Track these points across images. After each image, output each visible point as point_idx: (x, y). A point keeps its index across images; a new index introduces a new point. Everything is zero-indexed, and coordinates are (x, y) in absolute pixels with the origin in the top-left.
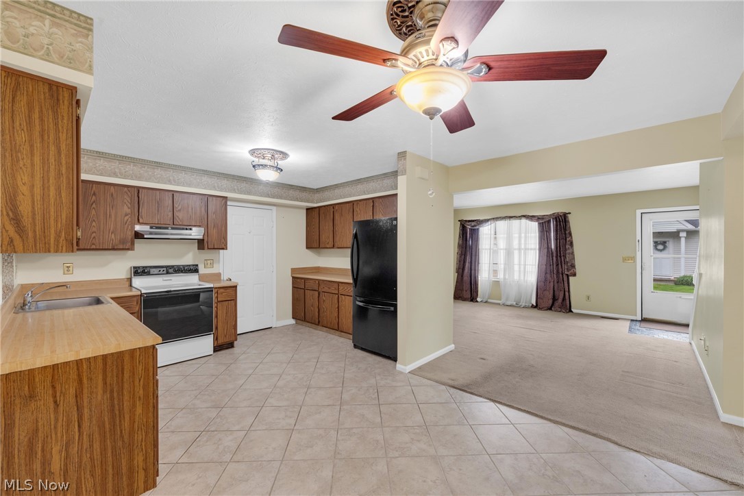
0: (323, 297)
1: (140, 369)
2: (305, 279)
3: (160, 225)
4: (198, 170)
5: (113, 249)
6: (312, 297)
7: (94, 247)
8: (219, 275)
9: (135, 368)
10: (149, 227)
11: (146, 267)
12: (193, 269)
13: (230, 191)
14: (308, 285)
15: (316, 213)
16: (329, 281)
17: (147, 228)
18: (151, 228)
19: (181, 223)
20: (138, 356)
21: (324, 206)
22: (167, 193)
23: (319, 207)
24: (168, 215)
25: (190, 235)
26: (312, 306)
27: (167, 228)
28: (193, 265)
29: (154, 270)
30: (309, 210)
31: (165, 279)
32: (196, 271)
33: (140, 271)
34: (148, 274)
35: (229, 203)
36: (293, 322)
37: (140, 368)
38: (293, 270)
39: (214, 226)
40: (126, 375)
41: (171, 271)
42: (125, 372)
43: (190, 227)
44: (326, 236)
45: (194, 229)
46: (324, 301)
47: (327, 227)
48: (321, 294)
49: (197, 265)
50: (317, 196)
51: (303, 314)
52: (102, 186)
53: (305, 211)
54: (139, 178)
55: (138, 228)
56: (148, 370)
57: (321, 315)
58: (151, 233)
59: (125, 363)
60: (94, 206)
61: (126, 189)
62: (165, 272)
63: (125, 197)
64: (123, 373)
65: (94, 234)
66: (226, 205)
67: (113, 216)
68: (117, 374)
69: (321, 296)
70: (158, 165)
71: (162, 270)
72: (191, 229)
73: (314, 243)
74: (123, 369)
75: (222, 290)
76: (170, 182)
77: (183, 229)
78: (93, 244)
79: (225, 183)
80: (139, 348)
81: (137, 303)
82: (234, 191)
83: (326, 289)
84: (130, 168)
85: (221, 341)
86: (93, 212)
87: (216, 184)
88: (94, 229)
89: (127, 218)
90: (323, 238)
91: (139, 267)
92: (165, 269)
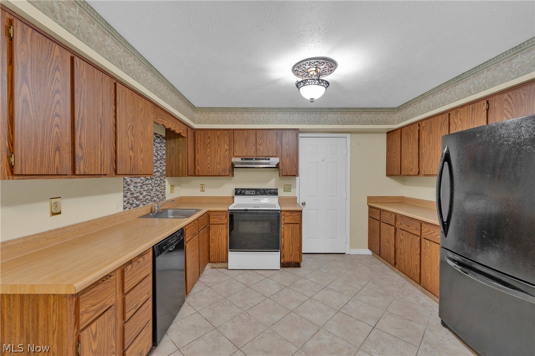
0: (401, 235)
1: (54, 320)
2: (381, 210)
3: (247, 157)
4: (274, 109)
5: (219, 176)
6: (387, 232)
7: (208, 174)
8: (295, 199)
9: (49, 317)
10: (240, 159)
11: (243, 189)
12: (274, 192)
13: (300, 123)
14: (385, 217)
15: (397, 137)
16: (408, 217)
17: (239, 160)
18: (242, 159)
19: (261, 155)
20: (52, 303)
21: (407, 126)
22: (251, 131)
23: (401, 128)
24: (252, 149)
25: (269, 164)
26: (388, 242)
27: (252, 159)
28: (274, 189)
29: (248, 191)
30: (390, 133)
31: (254, 199)
32: (276, 194)
33: (239, 192)
34: (244, 194)
35: (300, 135)
36: (369, 252)
37: (54, 318)
38: (370, 199)
39: (287, 156)
40: (41, 322)
41: (258, 193)
42: (40, 319)
43: (268, 158)
44: (409, 161)
45: (271, 159)
46: (401, 240)
47: (410, 150)
48: (398, 230)
49: (277, 189)
50: (398, 115)
51: (378, 248)
52: (213, 131)
53: (386, 135)
54: (233, 123)
55: (234, 160)
56: (62, 323)
57: (398, 256)
58: (242, 163)
59: (40, 309)
60: (209, 146)
61: (226, 132)
62: (254, 194)
63: (226, 137)
64: (38, 320)
65: (209, 165)
66: (297, 136)
67: (219, 152)
68: (33, 319)
69: (398, 233)
70: (246, 110)
71: (252, 191)
72: (269, 159)
73: (395, 170)
74: (38, 314)
75: (288, 213)
76: (253, 122)
77: (263, 159)
78: (208, 172)
79: (296, 116)
80: (53, 295)
81: (226, 216)
82: (304, 123)
83: (404, 226)
84: (228, 116)
85: (287, 259)
86: (208, 150)
87: (288, 119)
88: (209, 162)
89: (227, 152)
90: (405, 163)
91: (238, 189)
92: (254, 191)
